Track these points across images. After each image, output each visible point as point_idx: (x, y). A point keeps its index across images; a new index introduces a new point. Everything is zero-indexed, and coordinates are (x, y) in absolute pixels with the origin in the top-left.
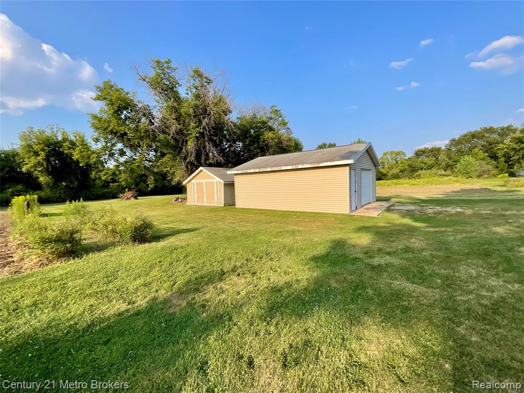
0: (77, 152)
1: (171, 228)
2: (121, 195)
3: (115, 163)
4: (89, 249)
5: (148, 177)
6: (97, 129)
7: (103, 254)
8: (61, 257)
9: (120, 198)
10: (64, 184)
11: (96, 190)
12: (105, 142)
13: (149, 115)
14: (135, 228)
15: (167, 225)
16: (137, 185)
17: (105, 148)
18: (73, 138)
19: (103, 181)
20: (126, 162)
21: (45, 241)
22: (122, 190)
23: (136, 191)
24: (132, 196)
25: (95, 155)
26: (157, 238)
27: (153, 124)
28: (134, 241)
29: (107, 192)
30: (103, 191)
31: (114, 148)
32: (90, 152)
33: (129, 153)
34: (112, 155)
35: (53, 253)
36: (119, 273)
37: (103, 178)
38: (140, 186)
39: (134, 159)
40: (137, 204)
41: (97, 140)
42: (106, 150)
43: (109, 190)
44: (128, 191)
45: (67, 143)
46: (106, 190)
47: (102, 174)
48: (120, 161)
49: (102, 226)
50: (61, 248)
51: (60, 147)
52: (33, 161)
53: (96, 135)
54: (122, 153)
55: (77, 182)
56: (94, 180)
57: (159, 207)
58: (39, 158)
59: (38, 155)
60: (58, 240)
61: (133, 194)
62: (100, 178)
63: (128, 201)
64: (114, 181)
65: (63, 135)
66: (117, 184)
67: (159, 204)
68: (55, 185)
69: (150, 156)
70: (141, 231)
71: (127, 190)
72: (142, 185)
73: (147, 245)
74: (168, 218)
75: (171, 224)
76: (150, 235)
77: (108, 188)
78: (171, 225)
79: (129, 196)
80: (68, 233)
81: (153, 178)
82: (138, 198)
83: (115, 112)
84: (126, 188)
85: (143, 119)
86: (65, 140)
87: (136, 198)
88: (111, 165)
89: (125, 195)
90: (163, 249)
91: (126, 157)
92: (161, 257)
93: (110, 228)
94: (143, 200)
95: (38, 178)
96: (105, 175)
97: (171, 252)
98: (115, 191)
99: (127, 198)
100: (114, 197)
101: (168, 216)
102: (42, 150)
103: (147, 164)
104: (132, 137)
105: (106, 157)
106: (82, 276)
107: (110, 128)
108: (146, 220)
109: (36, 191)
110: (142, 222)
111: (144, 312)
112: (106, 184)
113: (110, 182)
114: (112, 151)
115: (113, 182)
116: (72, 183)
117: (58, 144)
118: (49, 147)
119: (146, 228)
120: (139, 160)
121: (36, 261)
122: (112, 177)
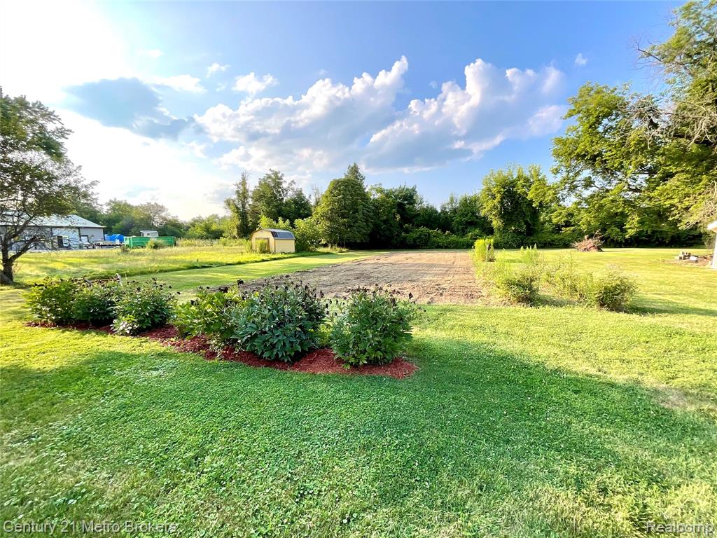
0: (533, 190)
1: (669, 302)
2: (577, 244)
3: (575, 200)
4: (544, 302)
5: (628, 216)
6: (558, 156)
7: (561, 310)
8: (520, 302)
9: (574, 248)
10: (513, 228)
11: (543, 235)
12: (567, 171)
13: (649, 114)
14: (606, 289)
15: (661, 297)
16: (604, 230)
17: (564, 181)
18: (527, 174)
19: (553, 225)
20: (592, 197)
21: (510, 283)
22: (579, 236)
23: (601, 239)
24: (594, 246)
25: (551, 192)
26: (639, 310)
27: (655, 126)
28: (602, 305)
29: (559, 239)
30: (553, 238)
31: (578, 178)
32: (546, 189)
33: (599, 181)
34: (573, 188)
35: (514, 296)
36: (584, 335)
37: (555, 221)
38: (609, 231)
39: (607, 191)
40: (600, 258)
41: (557, 171)
42: (566, 183)
43: (561, 236)
44: (588, 238)
45: (522, 181)
46: (556, 236)
47: (554, 215)
48: (583, 196)
49: (558, 279)
50: (521, 292)
51: (514, 187)
52: (490, 204)
53: (556, 164)
54: (589, 183)
55: (525, 226)
56: (543, 223)
57: (644, 267)
58: (496, 201)
59: (494, 198)
60: (519, 285)
61: (595, 243)
62: (550, 221)
63: (586, 253)
64: (568, 224)
65: (519, 172)
66: (572, 228)
67: (645, 262)
68: (504, 230)
69: (638, 182)
70: (615, 295)
71: (586, 237)
72: (613, 231)
73: (622, 315)
74: (663, 286)
75: (670, 296)
76: (628, 303)
77: (558, 233)
78: (668, 298)
79: (589, 246)
80: (528, 279)
81: (638, 219)
82: (603, 249)
83: (590, 127)
84: (586, 233)
85: (636, 123)
86: (519, 178)
87: (599, 249)
88: (570, 202)
89: (583, 243)
90: (652, 327)
91: (594, 189)
92: (649, 337)
93: (568, 282)
94: (610, 253)
95: (491, 222)
96: (557, 216)
97: (669, 336)
98: (567, 238)
99: (585, 249)
100: (566, 245)
101: (661, 283)
102: (499, 192)
103: (631, 195)
104: (609, 156)
105: (565, 192)
106: (542, 325)
107: (576, 152)
108: (625, 280)
109: (488, 235)
110: (618, 282)
111: (620, 387)
112: (558, 228)
113: (563, 226)
114: (575, 183)
115: (566, 226)
116: (521, 227)
117: (513, 184)
118: (504, 188)
119: (623, 291)
120: (616, 191)
121: (499, 299)
122: (566, 219)
